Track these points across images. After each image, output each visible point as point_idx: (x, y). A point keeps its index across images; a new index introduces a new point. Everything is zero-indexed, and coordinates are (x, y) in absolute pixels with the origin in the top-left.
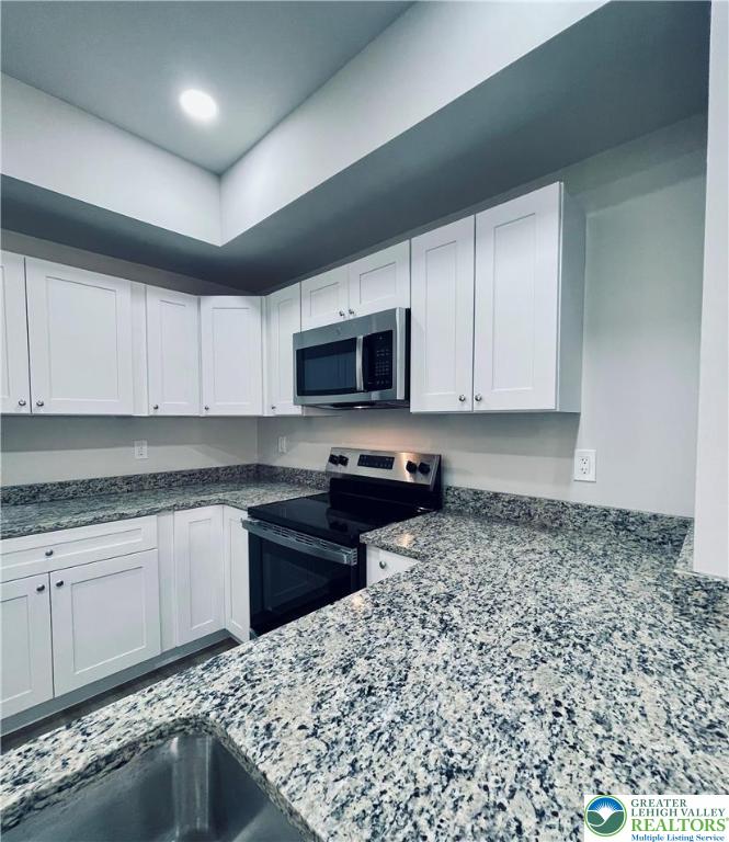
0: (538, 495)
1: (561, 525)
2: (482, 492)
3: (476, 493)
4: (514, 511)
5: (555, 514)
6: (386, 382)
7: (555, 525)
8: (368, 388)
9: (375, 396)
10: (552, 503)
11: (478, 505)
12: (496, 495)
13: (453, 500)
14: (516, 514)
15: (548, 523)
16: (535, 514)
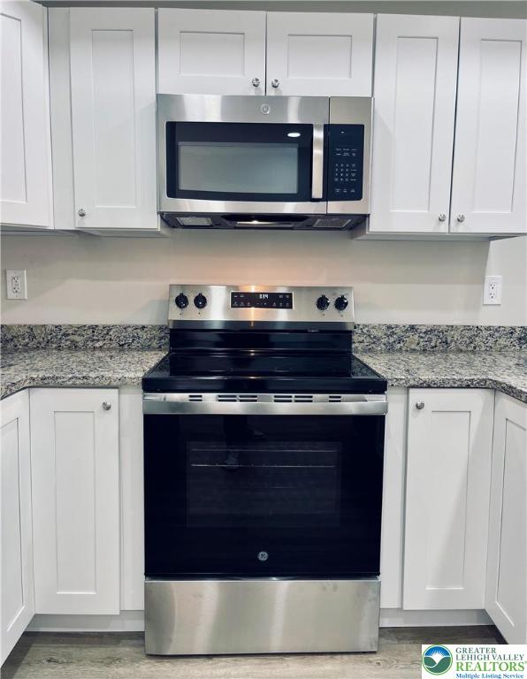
0: (455, 323)
1: (475, 348)
2: (397, 326)
3: (389, 327)
4: (430, 341)
5: (470, 338)
6: (353, 190)
7: (470, 349)
8: (328, 196)
9: (335, 207)
10: (468, 328)
11: (392, 340)
12: (412, 327)
13: (361, 339)
14: (433, 344)
15: (463, 348)
16: (452, 341)
